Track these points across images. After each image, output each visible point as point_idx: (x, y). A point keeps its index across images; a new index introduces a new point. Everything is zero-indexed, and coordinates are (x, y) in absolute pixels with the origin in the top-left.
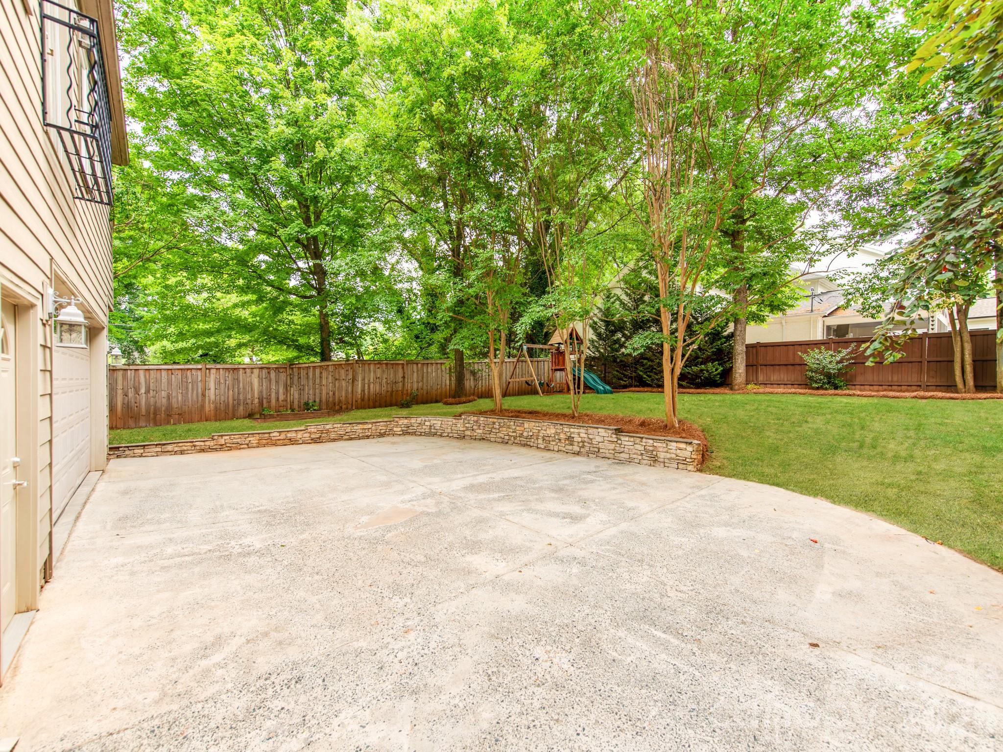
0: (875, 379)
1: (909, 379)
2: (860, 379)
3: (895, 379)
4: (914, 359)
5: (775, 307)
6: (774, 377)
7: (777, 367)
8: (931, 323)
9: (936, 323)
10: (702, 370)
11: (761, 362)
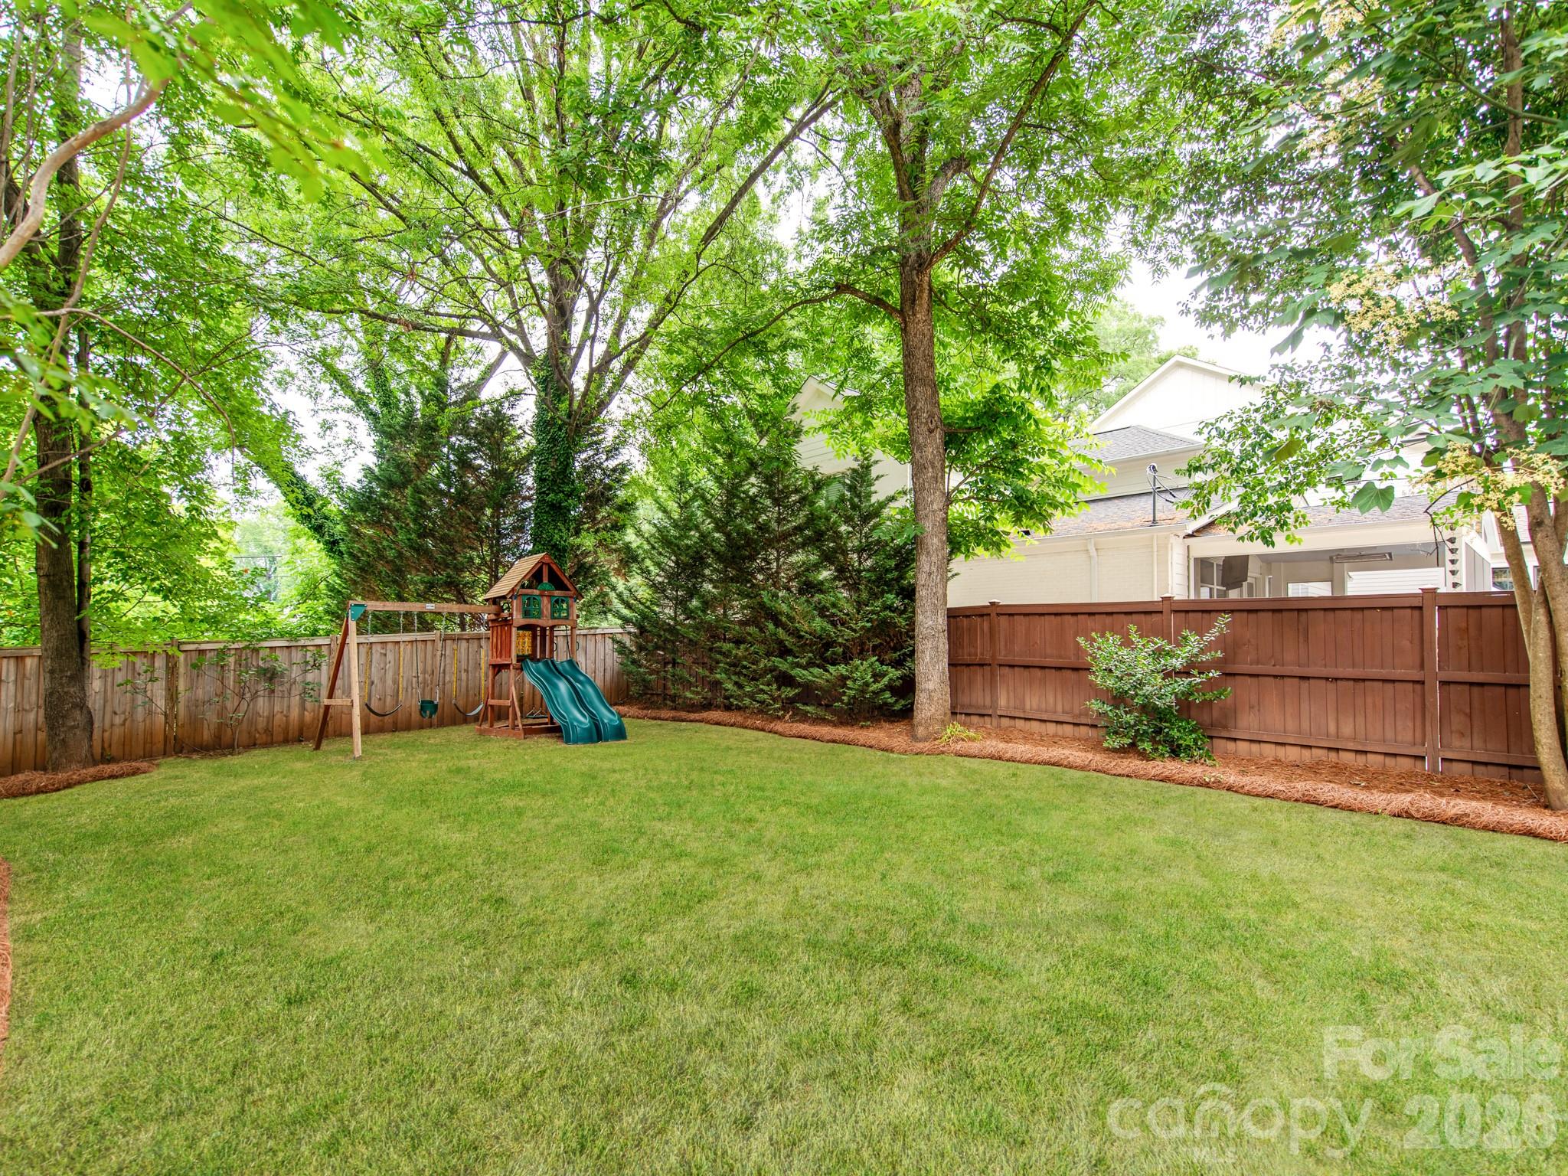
0: (1291, 725)
1: (1390, 734)
2: (1247, 723)
3: (1347, 730)
4: (1399, 673)
5: (1026, 508)
6: (1033, 701)
7: (1038, 673)
8: (1449, 556)
9: (1462, 556)
10: (843, 679)
11: (1002, 657)
